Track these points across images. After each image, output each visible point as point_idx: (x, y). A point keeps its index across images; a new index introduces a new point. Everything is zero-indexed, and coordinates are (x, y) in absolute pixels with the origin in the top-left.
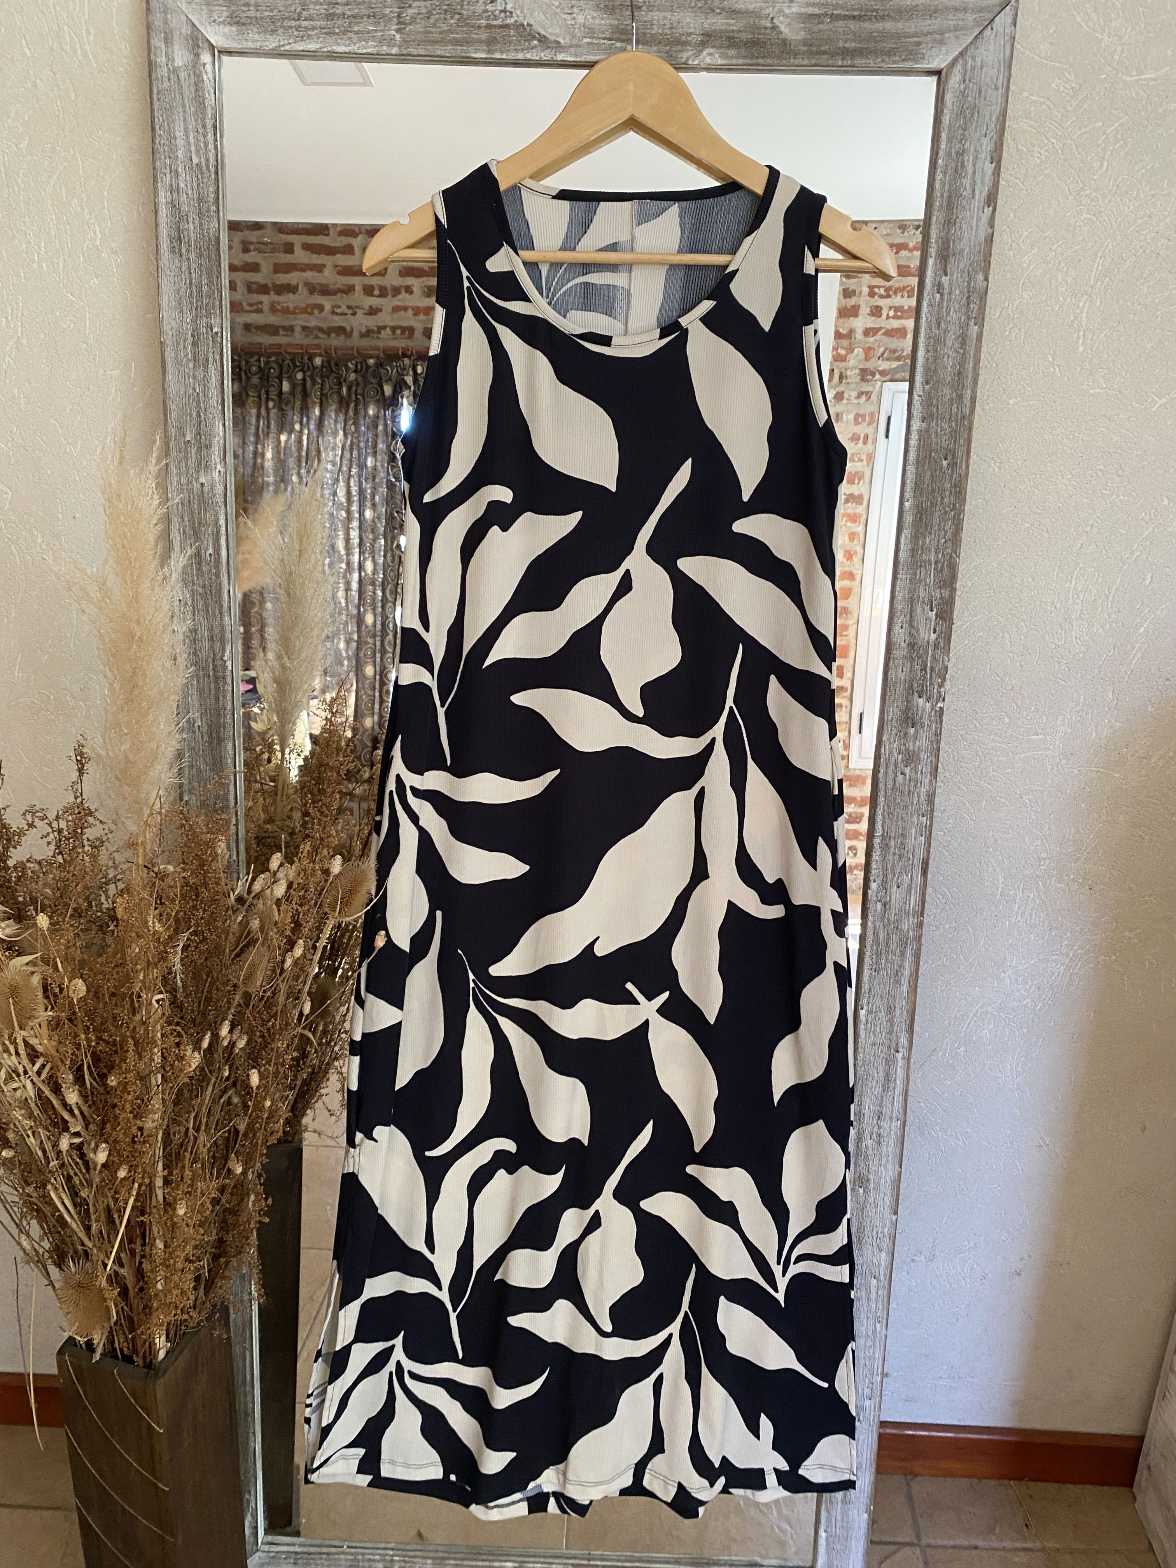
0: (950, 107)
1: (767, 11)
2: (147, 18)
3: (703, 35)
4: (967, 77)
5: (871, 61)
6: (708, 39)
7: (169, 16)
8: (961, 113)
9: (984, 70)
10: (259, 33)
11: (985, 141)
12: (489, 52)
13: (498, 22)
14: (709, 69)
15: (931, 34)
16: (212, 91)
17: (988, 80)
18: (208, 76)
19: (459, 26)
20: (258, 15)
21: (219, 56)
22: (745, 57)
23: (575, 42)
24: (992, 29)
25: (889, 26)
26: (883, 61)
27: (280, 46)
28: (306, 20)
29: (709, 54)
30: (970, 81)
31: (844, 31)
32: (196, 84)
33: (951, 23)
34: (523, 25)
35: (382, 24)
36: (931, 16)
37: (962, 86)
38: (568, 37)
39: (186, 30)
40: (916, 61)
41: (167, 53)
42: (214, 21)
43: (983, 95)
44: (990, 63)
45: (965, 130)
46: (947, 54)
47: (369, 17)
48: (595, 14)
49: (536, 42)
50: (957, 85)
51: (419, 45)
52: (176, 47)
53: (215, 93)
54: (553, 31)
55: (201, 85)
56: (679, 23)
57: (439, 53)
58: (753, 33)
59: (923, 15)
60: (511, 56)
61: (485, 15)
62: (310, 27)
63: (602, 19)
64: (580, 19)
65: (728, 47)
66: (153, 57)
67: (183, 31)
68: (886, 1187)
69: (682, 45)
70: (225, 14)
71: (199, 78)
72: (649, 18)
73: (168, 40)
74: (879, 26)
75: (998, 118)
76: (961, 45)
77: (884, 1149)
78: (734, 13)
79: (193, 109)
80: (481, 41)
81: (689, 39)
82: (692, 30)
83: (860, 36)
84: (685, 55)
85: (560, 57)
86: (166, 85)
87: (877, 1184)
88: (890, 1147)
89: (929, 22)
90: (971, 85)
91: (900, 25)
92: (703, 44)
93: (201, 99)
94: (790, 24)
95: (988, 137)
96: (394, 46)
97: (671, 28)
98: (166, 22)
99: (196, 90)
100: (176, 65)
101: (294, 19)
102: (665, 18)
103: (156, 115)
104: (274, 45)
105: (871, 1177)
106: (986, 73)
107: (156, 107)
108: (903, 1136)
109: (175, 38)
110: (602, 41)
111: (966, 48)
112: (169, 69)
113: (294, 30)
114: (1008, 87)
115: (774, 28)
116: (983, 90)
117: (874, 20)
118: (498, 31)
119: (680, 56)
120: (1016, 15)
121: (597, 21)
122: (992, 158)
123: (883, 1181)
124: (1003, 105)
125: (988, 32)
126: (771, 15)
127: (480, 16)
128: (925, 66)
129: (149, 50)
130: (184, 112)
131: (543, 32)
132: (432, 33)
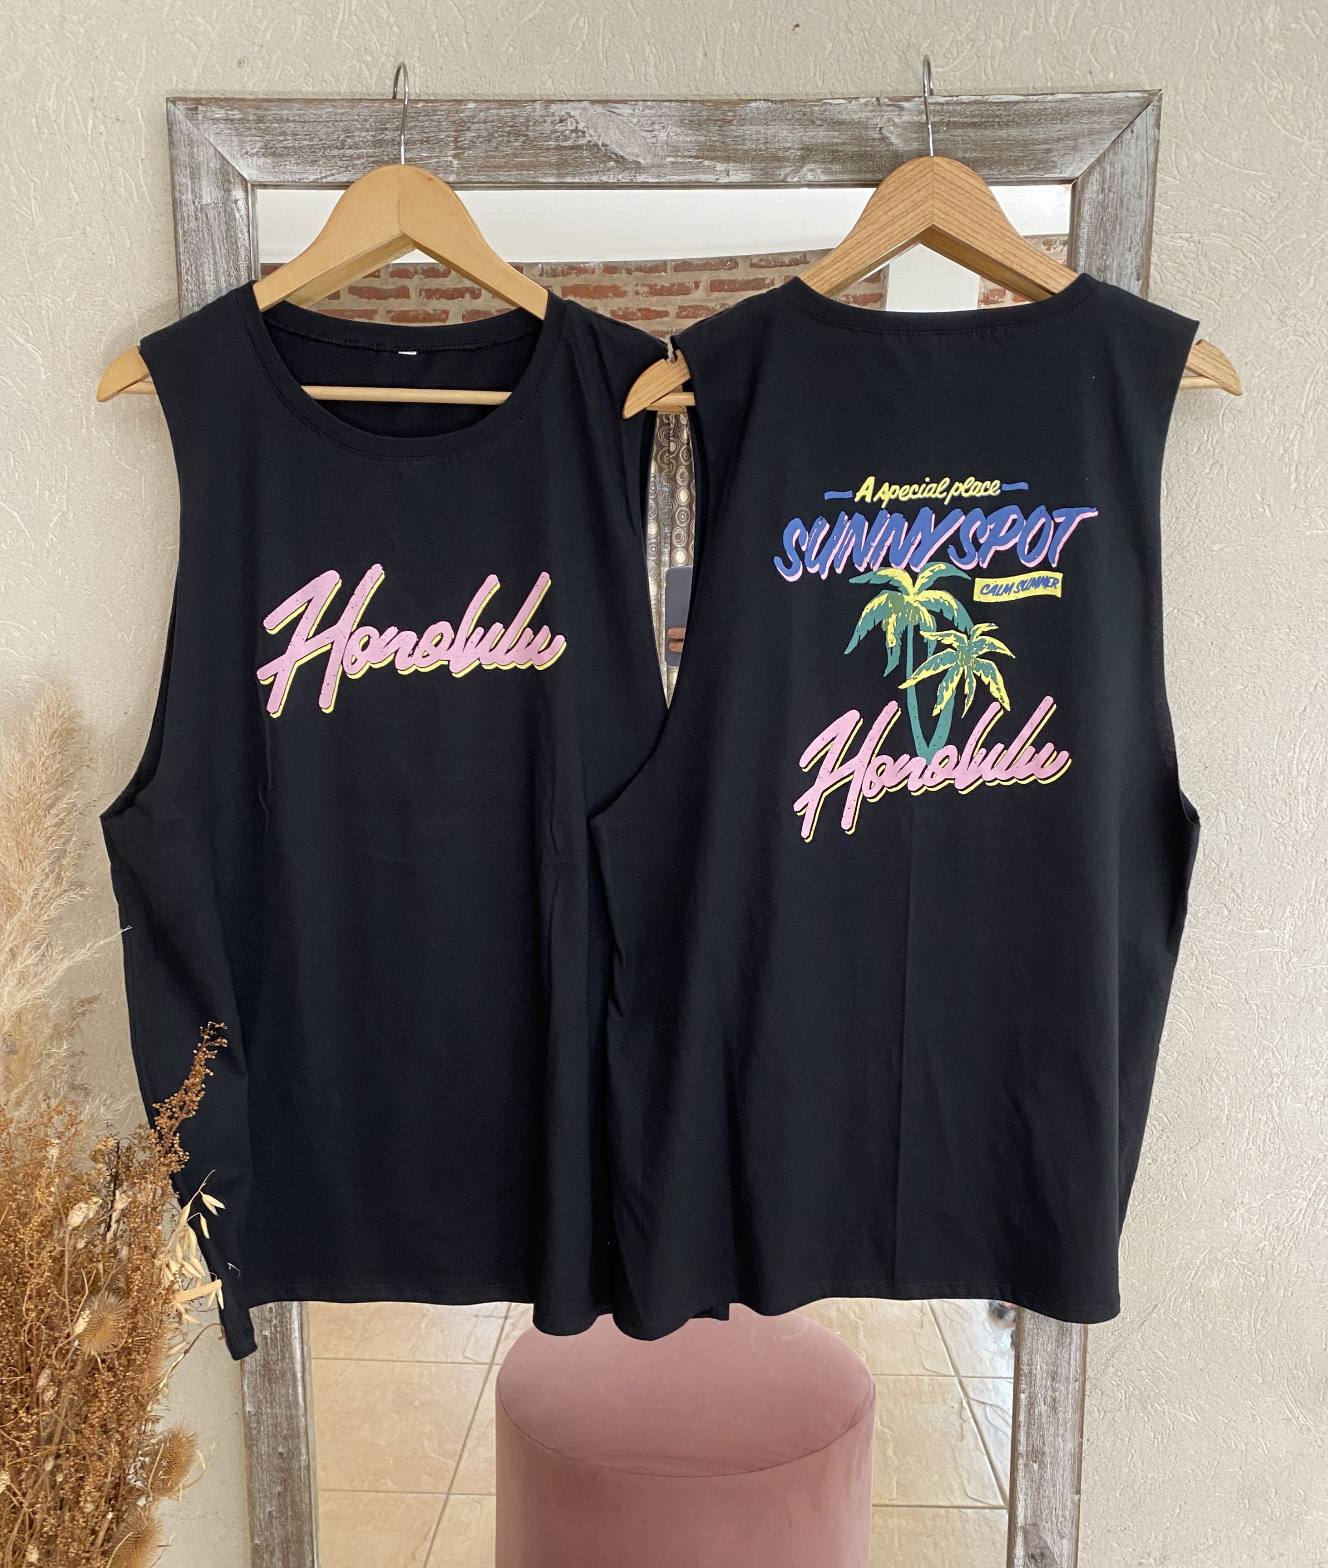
0: (1088, 220)
1: (875, 121)
2: (171, 153)
3: (802, 149)
4: (1106, 186)
5: (995, 172)
6: (808, 153)
7: (195, 150)
8: (1100, 226)
9: (1125, 178)
10: (298, 164)
11: (1129, 256)
12: (559, 175)
13: (569, 143)
14: (810, 185)
15: (1063, 139)
16: (245, 230)
17: (1130, 187)
18: (240, 214)
19: (524, 149)
20: (297, 144)
21: (253, 190)
22: (852, 172)
23: (657, 161)
24: (1132, 132)
25: (1013, 132)
26: (1009, 171)
27: (322, 178)
28: (350, 148)
29: (811, 170)
30: (1109, 190)
31: (963, 140)
32: (226, 223)
33: (1085, 126)
34: (596, 145)
35: (437, 150)
36: (1061, 120)
37: (1101, 196)
38: (649, 157)
39: (214, 164)
40: (1047, 171)
41: (192, 189)
42: (247, 153)
43: (1125, 205)
44: (1132, 170)
45: (1105, 244)
46: (1082, 160)
47: (422, 143)
48: (679, 131)
49: (612, 163)
50: (1095, 195)
51: (480, 171)
52: (204, 183)
53: (249, 232)
54: (632, 151)
55: (233, 224)
56: (775, 137)
57: (502, 179)
58: (860, 145)
59: (1053, 119)
60: (584, 179)
61: (553, 136)
62: (355, 155)
63: (687, 135)
64: (663, 136)
65: (831, 162)
66: (177, 194)
67: (211, 165)
68: (1067, 1462)
69: (779, 161)
70: (260, 145)
71: (230, 217)
72: (740, 132)
73: (194, 176)
74: (1003, 133)
75: (1144, 231)
76: (1097, 151)
77: (1061, 1415)
78: (837, 124)
79: (224, 251)
80: (550, 165)
81: (787, 154)
82: (789, 145)
83: (982, 145)
84: (783, 172)
85: (640, 178)
86: (193, 224)
87: (1054, 1457)
88: (1068, 1415)
89: (1059, 126)
90: (1111, 195)
91: (1026, 131)
92: (804, 160)
93: (233, 240)
94: (900, 135)
95: (1134, 251)
96: (452, 172)
97: (765, 143)
98: (191, 155)
99: (228, 230)
100: (204, 202)
101: (337, 148)
102: (758, 132)
103: (182, 258)
104: (315, 177)
105: (1047, 1449)
106: (1127, 181)
107: (181, 250)
108: (1083, 1401)
109: (203, 173)
110: (688, 160)
111: (1104, 154)
112: (196, 208)
113: (337, 160)
114: (1153, 195)
115: (884, 139)
116: (1125, 199)
117: (996, 126)
118: (569, 152)
119: (777, 173)
120: (1159, 115)
121: (681, 138)
122: (1138, 274)
123: (1061, 1453)
124: (1149, 214)
125: (1128, 136)
126: (879, 126)
127: (548, 138)
128: (1057, 175)
129: (173, 188)
130: (214, 254)
131: (621, 153)
132: (494, 157)
